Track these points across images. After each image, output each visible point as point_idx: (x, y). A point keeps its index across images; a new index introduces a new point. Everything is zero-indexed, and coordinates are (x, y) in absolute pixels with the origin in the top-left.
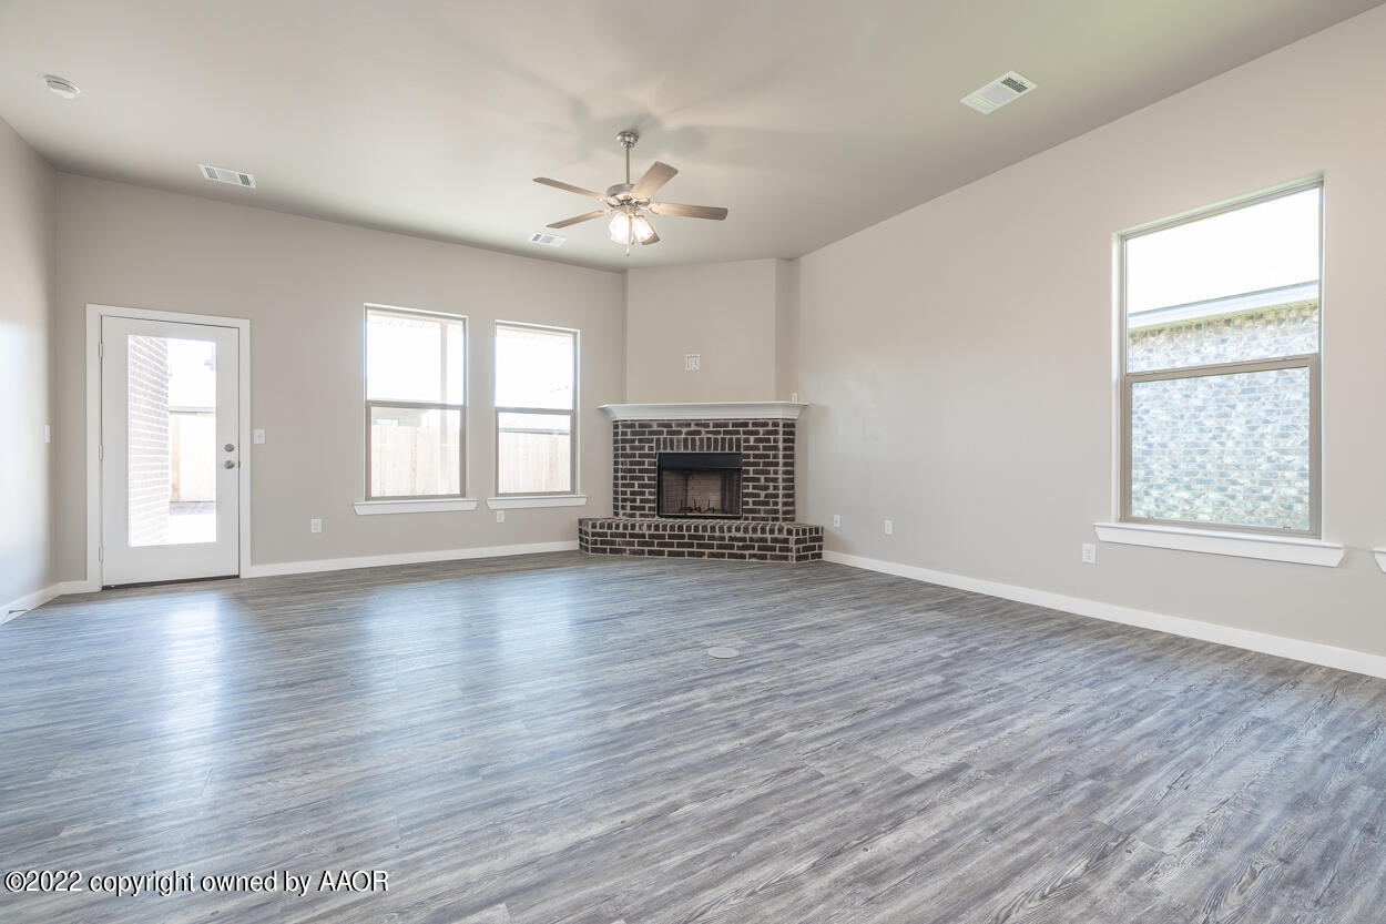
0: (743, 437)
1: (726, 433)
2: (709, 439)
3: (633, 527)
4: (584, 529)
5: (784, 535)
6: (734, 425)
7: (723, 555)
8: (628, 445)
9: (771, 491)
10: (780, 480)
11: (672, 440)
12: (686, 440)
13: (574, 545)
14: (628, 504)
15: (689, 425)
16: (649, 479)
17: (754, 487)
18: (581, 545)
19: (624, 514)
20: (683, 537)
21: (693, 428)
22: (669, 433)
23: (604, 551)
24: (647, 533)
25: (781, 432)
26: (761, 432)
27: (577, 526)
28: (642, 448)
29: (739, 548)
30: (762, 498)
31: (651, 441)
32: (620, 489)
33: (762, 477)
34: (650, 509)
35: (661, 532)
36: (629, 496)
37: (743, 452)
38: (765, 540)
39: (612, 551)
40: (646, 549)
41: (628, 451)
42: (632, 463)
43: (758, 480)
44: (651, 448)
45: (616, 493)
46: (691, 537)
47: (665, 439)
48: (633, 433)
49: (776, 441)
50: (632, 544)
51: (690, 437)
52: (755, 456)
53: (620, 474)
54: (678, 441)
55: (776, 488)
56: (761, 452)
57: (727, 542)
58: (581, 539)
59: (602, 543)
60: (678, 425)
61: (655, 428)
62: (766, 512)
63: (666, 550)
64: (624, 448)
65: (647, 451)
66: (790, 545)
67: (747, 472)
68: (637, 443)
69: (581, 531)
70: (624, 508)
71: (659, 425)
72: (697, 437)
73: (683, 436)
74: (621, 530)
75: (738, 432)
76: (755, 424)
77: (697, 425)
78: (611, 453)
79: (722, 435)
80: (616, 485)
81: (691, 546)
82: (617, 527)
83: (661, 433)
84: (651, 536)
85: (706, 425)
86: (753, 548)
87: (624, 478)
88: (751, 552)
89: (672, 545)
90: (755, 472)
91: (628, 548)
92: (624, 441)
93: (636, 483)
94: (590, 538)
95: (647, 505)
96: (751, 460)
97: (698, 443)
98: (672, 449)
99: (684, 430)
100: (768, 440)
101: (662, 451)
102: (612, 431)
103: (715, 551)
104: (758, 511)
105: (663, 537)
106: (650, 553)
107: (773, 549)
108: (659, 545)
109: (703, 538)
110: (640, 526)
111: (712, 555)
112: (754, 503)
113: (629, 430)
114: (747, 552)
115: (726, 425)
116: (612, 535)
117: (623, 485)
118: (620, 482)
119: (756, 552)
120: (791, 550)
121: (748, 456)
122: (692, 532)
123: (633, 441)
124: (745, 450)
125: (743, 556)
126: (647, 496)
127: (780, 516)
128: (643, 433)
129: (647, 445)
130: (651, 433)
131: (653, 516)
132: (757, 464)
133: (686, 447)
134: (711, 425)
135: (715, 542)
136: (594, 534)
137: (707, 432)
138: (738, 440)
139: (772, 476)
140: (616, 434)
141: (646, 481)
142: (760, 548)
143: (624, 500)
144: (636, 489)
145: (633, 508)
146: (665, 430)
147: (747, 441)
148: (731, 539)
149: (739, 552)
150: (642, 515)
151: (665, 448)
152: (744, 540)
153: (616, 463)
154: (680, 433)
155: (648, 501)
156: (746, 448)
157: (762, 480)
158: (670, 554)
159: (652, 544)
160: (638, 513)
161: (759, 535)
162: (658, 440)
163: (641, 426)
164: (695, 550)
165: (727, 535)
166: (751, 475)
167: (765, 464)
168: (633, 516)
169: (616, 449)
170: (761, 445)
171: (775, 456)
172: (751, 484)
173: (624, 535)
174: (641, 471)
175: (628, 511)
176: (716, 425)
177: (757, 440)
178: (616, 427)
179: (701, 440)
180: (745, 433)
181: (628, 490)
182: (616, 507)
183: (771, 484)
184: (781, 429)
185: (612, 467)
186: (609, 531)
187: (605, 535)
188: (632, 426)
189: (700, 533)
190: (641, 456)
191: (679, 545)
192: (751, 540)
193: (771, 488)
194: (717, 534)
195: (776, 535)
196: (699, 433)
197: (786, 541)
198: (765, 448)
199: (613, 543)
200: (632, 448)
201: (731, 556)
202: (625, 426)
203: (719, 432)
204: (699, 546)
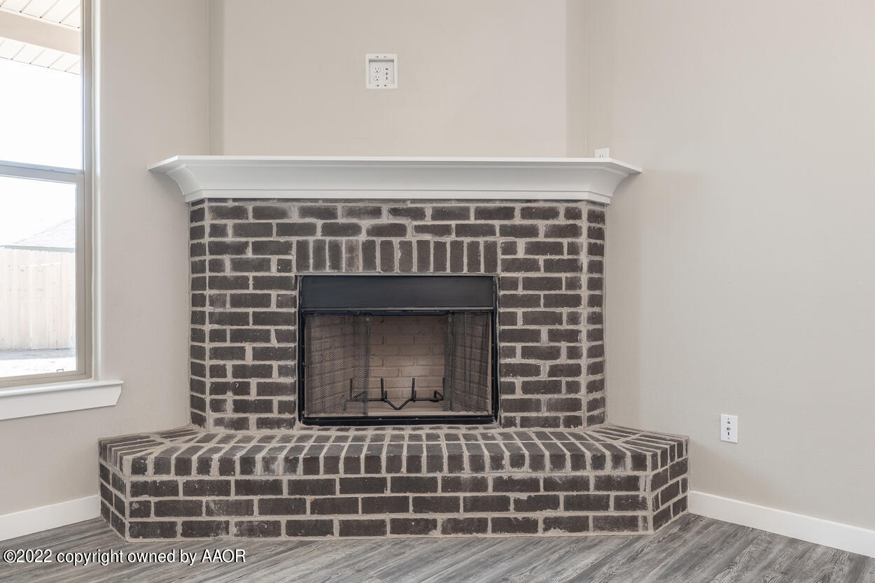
0: (500, 240)
1: (462, 230)
2: (423, 245)
3: (247, 464)
4: (113, 469)
5: (627, 470)
6: (481, 213)
7: (480, 526)
8: (227, 259)
9: (563, 360)
10: (583, 336)
11: (335, 248)
12: (369, 248)
13: (86, 507)
14: (230, 397)
15: (376, 212)
16: (281, 336)
17: (527, 353)
18: (105, 510)
19: (219, 422)
20: (380, 485)
21: (386, 219)
22: (329, 230)
23: (168, 530)
24: (285, 478)
25: (585, 232)
26: (542, 231)
27: (94, 460)
28: (264, 265)
29: (520, 506)
30: (544, 376)
31: (286, 248)
32: (208, 363)
33: (544, 330)
34: (283, 407)
35: (322, 476)
36: (230, 379)
37: (501, 273)
38: (581, 484)
39: (189, 530)
40: (283, 519)
41: (228, 272)
42: (236, 301)
43: (535, 336)
44: (284, 266)
45: (197, 369)
46: (399, 484)
47: (319, 247)
48: (239, 230)
49: (574, 249)
50: (246, 508)
51: (378, 240)
52: (529, 284)
53: (208, 327)
54: (351, 249)
55: (574, 353)
56: (542, 274)
57: (490, 492)
58: (105, 493)
59: (162, 509)
60: (351, 213)
61: (295, 218)
62: (553, 406)
63: (337, 519)
64: (217, 266)
65: (274, 272)
66: (641, 494)
67: (511, 319)
68: (249, 254)
69: (104, 472)
70: (217, 406)
71: (305, 212)
72: (396, 241)
73: (363, 237)
74: (214, 475)
75: (490, 231)
76: (527, 213)
77: (395, 212)
78: (186, 276)
79: (453, 237)
80: (197, 352)
81: (401, 505)
82: (204, 466)
83: (310, 229)
84: (296, 487)
85: (418, 214)
86: (552, 503)
87: (217, 336)
88: (550, 513)
89: (350, 506)
90: (528, 319)
91: (233, 520)
92: (218, 249)
93: (249, 347)
94: (127, 499)
95: (276, 400)
96: (520, 291)
97: (398, 255)
98: (336, 264)
99: (366, 223)
100: (557, 249)
101: (311, 271)
102: (185, 225)
103: (462, 515)
104: (536, 406)
105: (327, 486)
106: (294, 529)
107: (601, 504)
108: (317, 507)
109: (430, 484)
110: (268, 462)
111: (454, 527)
112: (527, 388)
113: (230, 223)
114: (539, 516)
115: (463, 213)
116: (190, 489)
117: (216, 353)
118: (208, 345)
119: (561, 513)
120: (641, 505)
121: (513, 284)
122: (404, 473)
123: (241, 248)
124: (505, 269)
125: (530, 526)
126: (276, 378)
127: (583, 413)
128: (267, 230)
129: (274, 259)
130: (286, 230)
131: (290, 424)
132: (533, 301)
133: (369, 262)
134: (429, 212)
135: (461, 495)
136: (138, 489)
137: (420, 229)
138: (491, 248)
139: (565, 326)
140: (196, 233)
141: (274, 343)
142: (571, 504)
143: (218, 389)
144: (249, 360)
145: (240, 406)
146: (319, 223)
147: (510, 249)
148: (501, 484)
149: (520, 516)
150: (262, 423)
151: (319, 264)
152: (531, 485)
153: (197, 300)
154: (355, 229)
155: (278, 389)
156: (509, 266)
157: (544, 336)
158: (347, 529)
159: (299, 507)
160: (253, 418)
161: (568, 472)
162: (302, 247)
163: (259, 213)
164: (411, 515)
165: (490, 475)
166: (520, 325)
167: (550, 301)
168: (240, 424)
169: (197, 268)
170: (541, 259)
171: (573, 284)
172: (519, 346)
173: (222, 488)
174: (259, 319)
175: (229, 414)
176: (439, 214)
177: (534, 248)
178: (197, 215)
179: (406, 246)
180: (505, 231)
181: (229, 365)
182: (197, 403)
183: (564, 345)
184: (584, 224)
185: (186, 309)
186: (181, 480)
187: (172, 488)
188: (238, 212)
189: (424, 473)
190: (259, 283)
191: (370, 506)
192: (550, 485)
193: (564, 352)
194: (466, 474)
195: (608, 470)
196: (399, 230)
197: (632, 483)
198: (550, 266)
199: (194, 509)
200: (237, 266)
201: (501, 526)
202: (220, 213)
203: (445, 230)
204: (421, 505)
